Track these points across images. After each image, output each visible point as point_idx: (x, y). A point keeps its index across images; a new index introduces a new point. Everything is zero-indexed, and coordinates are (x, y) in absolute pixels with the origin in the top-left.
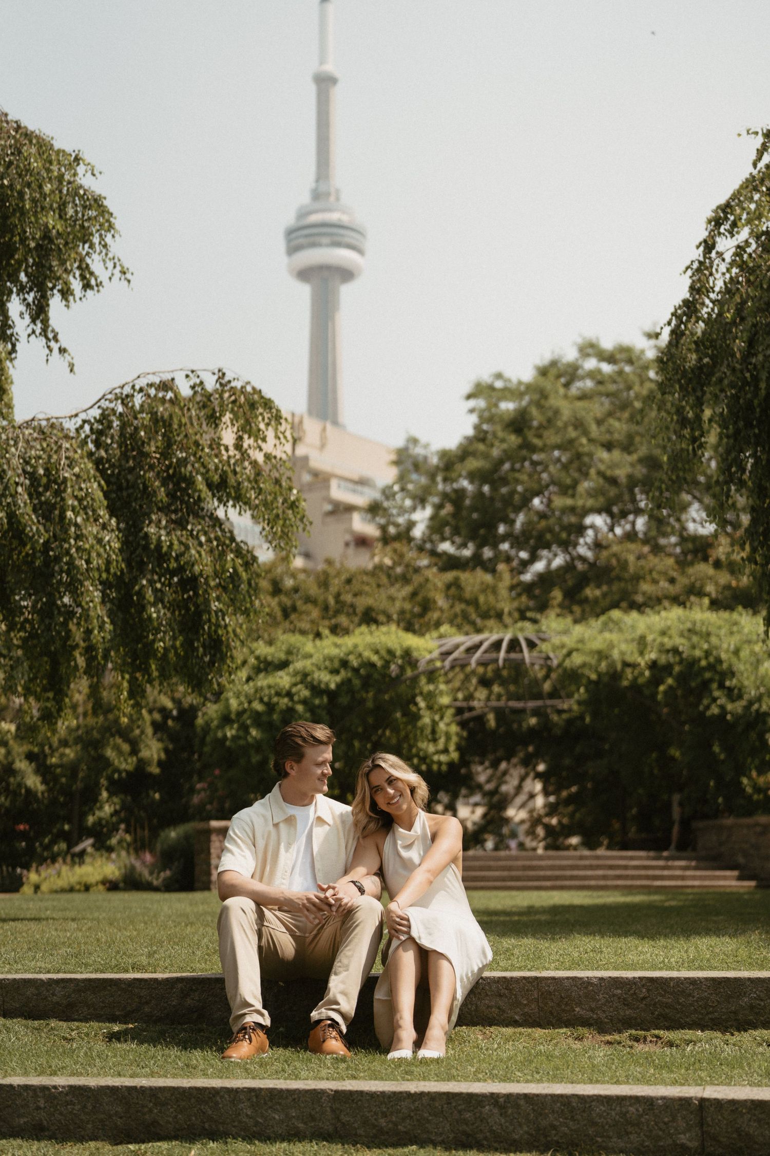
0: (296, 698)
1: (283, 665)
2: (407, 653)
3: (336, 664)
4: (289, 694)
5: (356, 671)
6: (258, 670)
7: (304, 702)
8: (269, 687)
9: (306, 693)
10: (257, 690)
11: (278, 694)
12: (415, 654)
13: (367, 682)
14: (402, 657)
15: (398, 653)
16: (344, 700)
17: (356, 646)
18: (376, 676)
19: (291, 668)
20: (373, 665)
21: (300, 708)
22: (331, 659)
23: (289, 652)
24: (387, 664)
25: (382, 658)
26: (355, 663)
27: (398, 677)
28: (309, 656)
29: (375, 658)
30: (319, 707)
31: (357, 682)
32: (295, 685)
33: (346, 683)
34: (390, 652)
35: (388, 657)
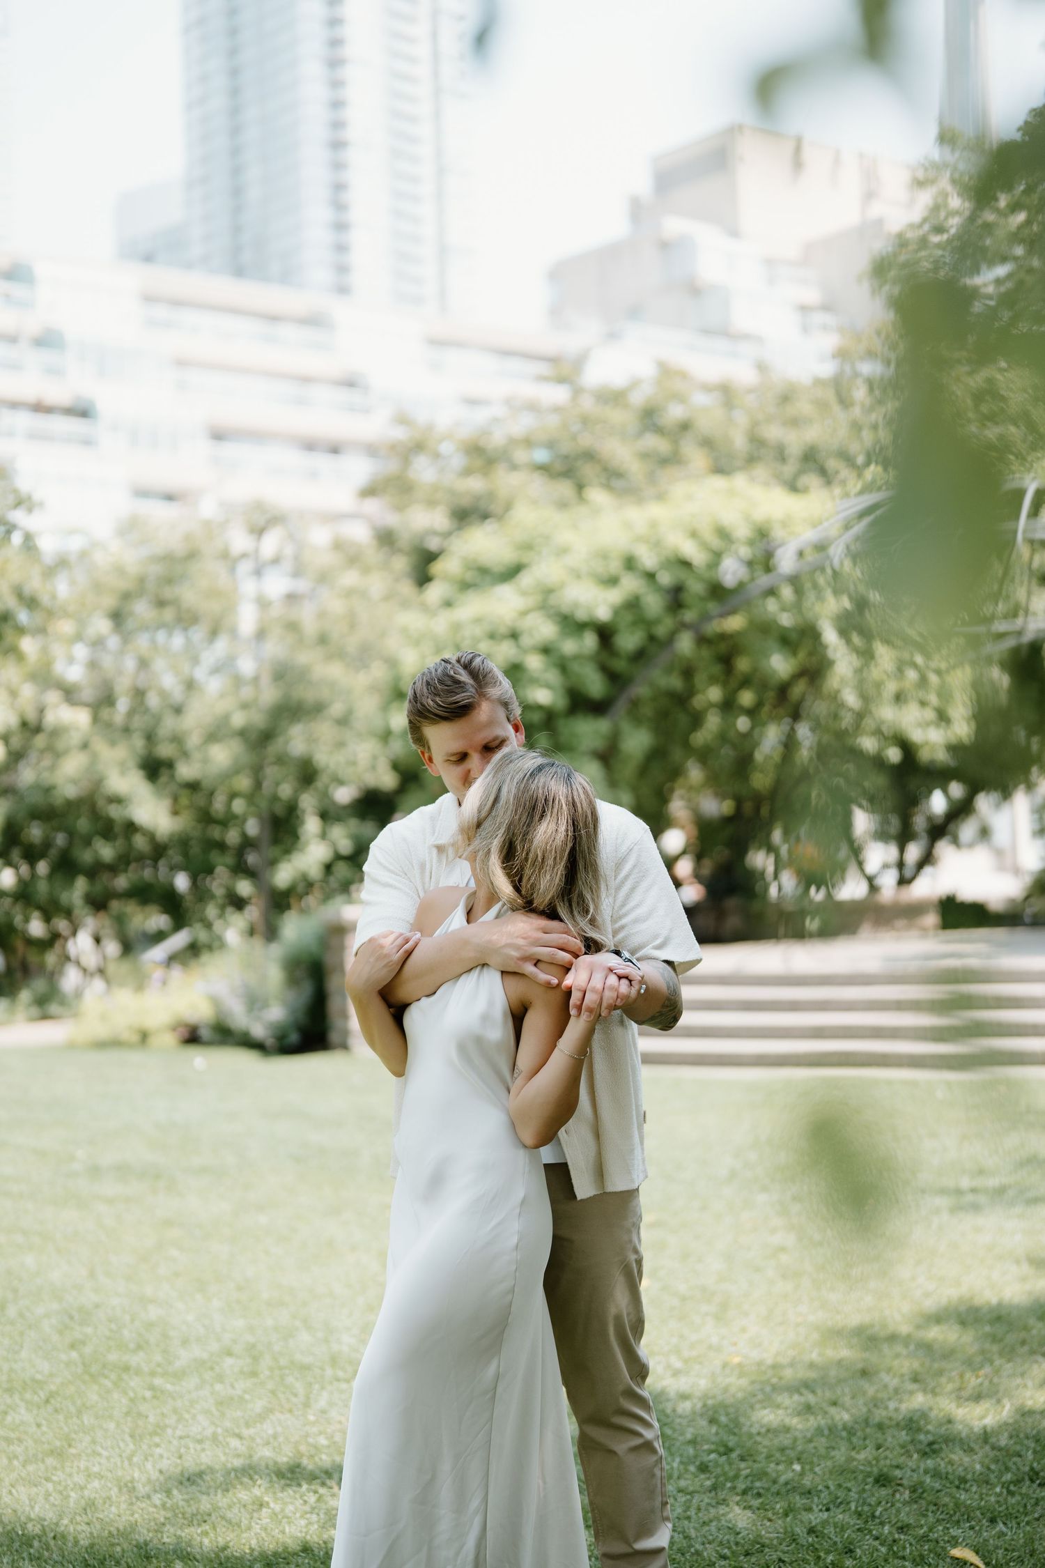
0: (526, 641)
1: (512, 572)
2: (762, 534)
3: (615, 566)
4: (514, 635)
5: (651, 576)
6: (465, 586)
7: (546, 650)
8: (478, 620)
9: (546, 630)
10: (457, 627)
11: (492, 636)
12: (778, 533)
13: (676, 598)
14: (751, 543)
15: (742, 532)
16: (628, 641)
17: (654, 525)
18: (696, 588)
19: (526, 579)
20: (685, 564)
21: (534, 663)
22: (604, 556)
23: (528, 547)
24: (717, 556)
25: (704, 545)
26: (648, 560)
27: (741, 586)
28: (563, 551)
29: (690, 550)
30: (577, 657)
31: (654, 604)
32: (524, 613)
33: (633, 605)
34: (723, 534)
35: (716, 543)
